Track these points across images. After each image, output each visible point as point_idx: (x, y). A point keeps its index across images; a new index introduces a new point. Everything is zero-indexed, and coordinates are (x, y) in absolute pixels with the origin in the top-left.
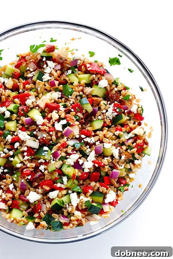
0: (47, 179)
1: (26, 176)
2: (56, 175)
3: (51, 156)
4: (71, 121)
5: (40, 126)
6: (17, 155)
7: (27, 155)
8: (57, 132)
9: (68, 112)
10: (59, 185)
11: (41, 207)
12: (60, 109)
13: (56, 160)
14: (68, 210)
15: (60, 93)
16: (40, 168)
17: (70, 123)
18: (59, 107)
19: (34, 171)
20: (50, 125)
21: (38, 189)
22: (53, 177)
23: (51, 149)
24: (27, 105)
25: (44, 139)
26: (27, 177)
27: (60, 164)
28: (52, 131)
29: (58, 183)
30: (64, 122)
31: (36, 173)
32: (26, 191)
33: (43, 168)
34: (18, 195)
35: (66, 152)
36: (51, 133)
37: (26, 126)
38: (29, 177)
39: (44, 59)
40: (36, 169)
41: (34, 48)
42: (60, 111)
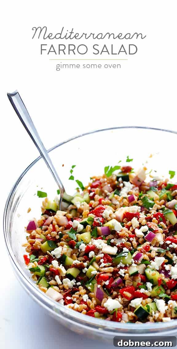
0: (128, 285)
1: (102, 280)
2: (139, 279)
3: (133, 260)
4: (153, 227)
5: (118, 232)
6: (92, 264)
7: (103, 262)
8: (138, 239)
9: (149, 220)
10: (142, 291)
11: (121, 316)
12: (140, 216)
13: (138, 261)
14: (155, 317)
15: (140, 207)
16: (119, 272)
17: (152, 228)
18: (139, 215)
19: (112, 276)
20: (130, 232)
21: (118, 298)
22: (136, 284)
23: (132, 254)
24: (104, 218)
25: (123, 243)
26: (104, 282)
27: (143, 268)
28: (133, 237)
29: (142, 289)
30: (145, 228)
31: (114, 279)
32: (104, 300)
33: (124, 272)
34: (94, 305)
35: (150, 256)
36: (131, 239)
37: (102, 236)
38: (107, 283)
39: (120, 179)
40: (115, 274)
41: (109, 170)
42: (140, 219)
